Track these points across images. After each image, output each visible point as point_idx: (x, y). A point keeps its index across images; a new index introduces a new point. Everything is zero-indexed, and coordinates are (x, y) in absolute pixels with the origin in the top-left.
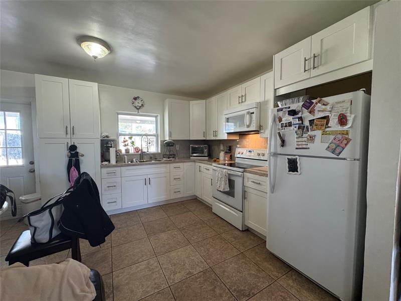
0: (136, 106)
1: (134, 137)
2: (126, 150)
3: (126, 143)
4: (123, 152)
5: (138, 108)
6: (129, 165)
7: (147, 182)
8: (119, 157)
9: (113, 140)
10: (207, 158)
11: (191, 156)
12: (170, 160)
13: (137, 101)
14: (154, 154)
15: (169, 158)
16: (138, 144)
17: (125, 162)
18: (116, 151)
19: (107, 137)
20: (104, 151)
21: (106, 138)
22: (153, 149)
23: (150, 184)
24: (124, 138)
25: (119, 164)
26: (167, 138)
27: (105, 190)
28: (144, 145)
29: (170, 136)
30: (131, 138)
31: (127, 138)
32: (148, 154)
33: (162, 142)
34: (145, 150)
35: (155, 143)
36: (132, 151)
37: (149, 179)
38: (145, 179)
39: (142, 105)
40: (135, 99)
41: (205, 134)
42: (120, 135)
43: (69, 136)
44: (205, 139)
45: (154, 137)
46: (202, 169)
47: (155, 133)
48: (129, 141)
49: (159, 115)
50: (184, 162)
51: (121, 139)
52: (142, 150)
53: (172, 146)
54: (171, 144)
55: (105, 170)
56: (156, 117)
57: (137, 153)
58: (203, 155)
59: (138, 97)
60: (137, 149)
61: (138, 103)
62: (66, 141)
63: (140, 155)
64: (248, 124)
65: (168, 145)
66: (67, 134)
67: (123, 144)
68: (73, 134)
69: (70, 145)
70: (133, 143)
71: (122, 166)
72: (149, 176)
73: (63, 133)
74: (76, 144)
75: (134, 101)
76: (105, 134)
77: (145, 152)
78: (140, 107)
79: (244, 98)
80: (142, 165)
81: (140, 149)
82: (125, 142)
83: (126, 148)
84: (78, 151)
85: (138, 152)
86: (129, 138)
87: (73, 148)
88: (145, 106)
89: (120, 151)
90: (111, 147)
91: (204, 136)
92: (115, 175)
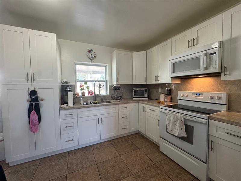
0: (90, 57)
1: (88, 83)
2: (82, 93)
3: (82, 88)
4: (80, 95)
5: (91, 59)
6: (84, 107)
7: (100, 121)
8: (76, 100)
9: (72, 86)
10: (147, 99)
11: (134, 97)
12: (118, 102)
13: (91, 53)
14: (104, 96)
15: (116, 99)
16: (92, 89)
17: (81, 104)
18: (73, 95)
19: (66, 82)
20: (63, 95)
21: (65, 84)
22: (104, 92)
23: (102, 122)
24: (81, 84)
25: (76, 106)
26: (115, 83)
27: (64, 130)
28: (97, 89)
29: (117, 81)
30: (86, 84)
31: (83, 83)
32: (100, 96)
33: (111, 86)
34: (97, 93)
35: (104, 87)
36: (87, 94)
37: (102, 118)
38: (98, 119)
39: (95, 56)
40: (89, 51)
41: (146, 79)
42: (77, 81)
43: (30, 82)
44: (146, 83)
45: (104, 82)
46: (146, 110)
47: (104, 79)
48: (85, 86)
49: (108, 65)
50: (130, 103)
51: (78, 84)
52: (95, 93)
53: (119, 89)
54: (118, 88)
55: (63, 113)
56: (105, 66)
57: (91, 96)
58: (144, 97)
59: (92, 50)
60: (91, 93)
61: (91, 55)
62: (27, 87)
63: (94, 97)
64: (205, 66)
65: (116, 89)
66: (28, 80)
67: (80, 88)
68: (34, 80)
69: (30, 90)
70: (88, 87)
71: (78, 108)
72: (101, 116)
73: (25, 79)
74: (36, 90)
75: (88, 53)
76: (65, 80)
77: (97, 95)
78: (93, 58)
79: (195, 41)
80: (95, 106)
81: (94, 92)
82: (81, 86)
83: (82, 91)
84: (38, 96)
85: (92, 94)
86: (85, 83)
87: (33, 93)
88: (97, 57)
89: (78, 94)
90: (70, 91)
91: (145, 81)
92: (72, 116)
